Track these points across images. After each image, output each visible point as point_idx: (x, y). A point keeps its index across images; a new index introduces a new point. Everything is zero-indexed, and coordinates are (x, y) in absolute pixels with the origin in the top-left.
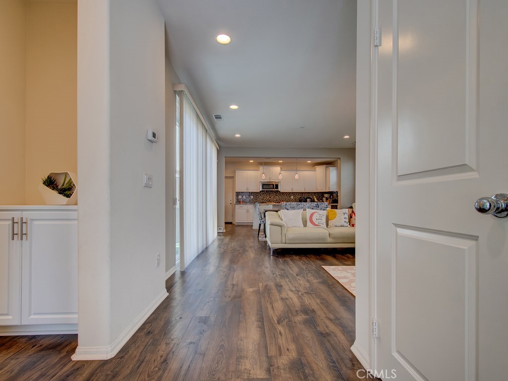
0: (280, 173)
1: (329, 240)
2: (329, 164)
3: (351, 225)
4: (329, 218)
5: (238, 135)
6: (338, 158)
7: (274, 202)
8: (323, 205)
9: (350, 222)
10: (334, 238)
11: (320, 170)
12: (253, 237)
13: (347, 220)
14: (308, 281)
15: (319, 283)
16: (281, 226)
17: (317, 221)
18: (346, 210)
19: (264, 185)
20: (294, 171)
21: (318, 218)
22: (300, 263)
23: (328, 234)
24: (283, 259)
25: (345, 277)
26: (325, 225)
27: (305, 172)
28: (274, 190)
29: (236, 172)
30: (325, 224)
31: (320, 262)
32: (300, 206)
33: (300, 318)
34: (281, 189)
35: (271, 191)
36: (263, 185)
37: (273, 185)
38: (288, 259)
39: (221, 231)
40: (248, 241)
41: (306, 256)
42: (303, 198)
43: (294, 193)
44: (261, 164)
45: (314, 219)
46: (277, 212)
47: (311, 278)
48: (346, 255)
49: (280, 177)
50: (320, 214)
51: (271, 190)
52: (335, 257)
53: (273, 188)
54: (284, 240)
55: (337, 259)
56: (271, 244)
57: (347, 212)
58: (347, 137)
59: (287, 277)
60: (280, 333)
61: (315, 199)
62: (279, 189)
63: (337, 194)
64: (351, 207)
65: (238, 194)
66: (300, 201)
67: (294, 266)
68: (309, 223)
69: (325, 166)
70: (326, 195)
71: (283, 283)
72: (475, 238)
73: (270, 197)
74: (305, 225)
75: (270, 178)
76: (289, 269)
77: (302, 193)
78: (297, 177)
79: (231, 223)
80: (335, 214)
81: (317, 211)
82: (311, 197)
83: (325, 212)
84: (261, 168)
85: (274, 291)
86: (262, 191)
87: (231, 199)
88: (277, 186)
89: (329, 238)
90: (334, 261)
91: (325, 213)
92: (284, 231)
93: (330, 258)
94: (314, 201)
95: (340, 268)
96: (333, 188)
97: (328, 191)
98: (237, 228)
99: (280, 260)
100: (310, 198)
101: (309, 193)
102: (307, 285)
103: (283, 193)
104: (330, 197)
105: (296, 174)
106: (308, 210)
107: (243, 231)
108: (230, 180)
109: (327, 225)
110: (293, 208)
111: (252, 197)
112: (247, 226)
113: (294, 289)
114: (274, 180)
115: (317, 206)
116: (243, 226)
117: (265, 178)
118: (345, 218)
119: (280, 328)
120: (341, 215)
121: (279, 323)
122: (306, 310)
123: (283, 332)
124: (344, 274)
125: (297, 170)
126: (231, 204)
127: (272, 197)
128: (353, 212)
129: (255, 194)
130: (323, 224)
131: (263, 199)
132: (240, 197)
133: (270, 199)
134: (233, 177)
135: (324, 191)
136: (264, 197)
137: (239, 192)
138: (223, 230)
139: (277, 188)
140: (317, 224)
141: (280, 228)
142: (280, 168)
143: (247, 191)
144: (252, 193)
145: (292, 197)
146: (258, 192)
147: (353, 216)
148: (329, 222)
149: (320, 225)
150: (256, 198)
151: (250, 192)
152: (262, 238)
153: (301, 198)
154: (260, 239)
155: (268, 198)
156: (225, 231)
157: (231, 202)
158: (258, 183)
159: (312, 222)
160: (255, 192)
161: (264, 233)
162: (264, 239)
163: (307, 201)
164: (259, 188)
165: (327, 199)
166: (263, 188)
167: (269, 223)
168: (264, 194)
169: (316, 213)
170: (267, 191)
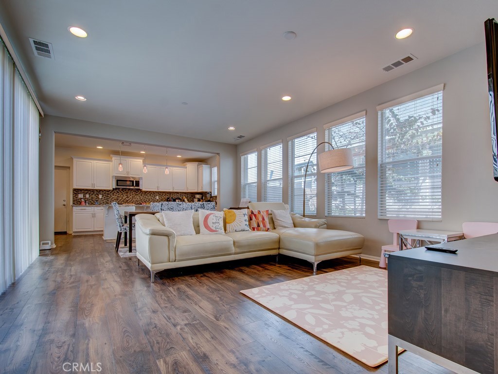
1: (233, 250)
2: (201, 161)
3: (252, 228)
4: (227, 221)
5: (80, 98)
6: (218, 154)
7: (132, 203)
9: (250, 224)
11: (191, 167)
12: (109, 252)
13: (247, 223)
16: (167, 235)
17: (214, 225)
18: (245, 211)
19: (119, 181)
20: (165, 166)
21: (214, 221)
23: (232, 242)
25: (286, 308)
26: (223, 231)
27: (174, 168)
29: (75, 160)
30: (223, 228)
35: (129, 189)
36: (117, 181)
37: (133, 181)
39: (47, 247)
40: (102, 260)
41: (205, 276)
42: (171, 197)
43: (159, 193)
44: (116, 153)
45: (210, 222)
46: (154, 214)
48: (252, 267)
49: (145, 171)
50: (216, 215)
51: (128, 187)
52: (242, 271)
53: (133, 186)
54: (172, 257)
55: (247, 274)
56: (153, 263)
57: (246, 214)
58: (232, 128)
59: (203, 327)
61: (186, 200)
62: (140, 187)
65: (77, 191)
66: (168, 200)
67: (200, 299)
68: (202, 228)
69: (197, 163)
70: (198, 196)
73: (128, 197)
74: (198, 232)
75: (128, 173)
76: (197, 308)
77: (170, 193)
78: (167, 171)
79: (65, 233)
80: (234, 215)
81: (212, 212)
82: (181, 198)
83: (222, 213)
84: (115, 159)
86: (116, 189)
87: (65, 199)
88: (138, 183)
89: (233, 248)
92: (174, 242)
94: (184, 201)
96: (206, 189)
97: (200, 191)
98: (76, 240)
99: (171, 289)
100: (179, 199)
101: (177, 193)
103: (146, 192)
104: (202, 198)
107: (89, 244)
108: (64, 172)
109: (225, 230)
111: (100, 196)
112: (92, 236)
114: (133, 175)
116: (86, 236)
118: (245, 220)
120: (241, 216)
126: (64, 205)
127: (131, 197)
128: (252, 213)
129: (104, 192)
130: (221, 229)
131: (117, 199)
132: (81, 196)
133: (127, 199)
134: (69, 168)
135: (196, 191)
136: (118, 197)
137: (78, 190)
138: (50, 245)
139: (139, 186)
140: (214, 229)
141: (166, 238)
142: (141, 161)
143: (93, 188)
144: (100, 190)
145: (157, 197)
146: (110, 190)
147: (254, 217)
148: (228, 225)
149: (218, 230)
150: (106, 198)
151: (97, 190)
152: (124, 252)
153: (168, 198)
154: (120, 254)
155: (124, 198)
156: (54, 246)
157: (65, 203)
158: (111, 178)
159: (206, 226)
160: (105, 190)
161: (126, 245)
162: (128, 254)
163: (175, 201)
164: (111, 185)
165: (199, 200)
166: (117, 185)
167: (148, 232)
168: (118, 192)
169: (212, 215)
170: (123, 189)
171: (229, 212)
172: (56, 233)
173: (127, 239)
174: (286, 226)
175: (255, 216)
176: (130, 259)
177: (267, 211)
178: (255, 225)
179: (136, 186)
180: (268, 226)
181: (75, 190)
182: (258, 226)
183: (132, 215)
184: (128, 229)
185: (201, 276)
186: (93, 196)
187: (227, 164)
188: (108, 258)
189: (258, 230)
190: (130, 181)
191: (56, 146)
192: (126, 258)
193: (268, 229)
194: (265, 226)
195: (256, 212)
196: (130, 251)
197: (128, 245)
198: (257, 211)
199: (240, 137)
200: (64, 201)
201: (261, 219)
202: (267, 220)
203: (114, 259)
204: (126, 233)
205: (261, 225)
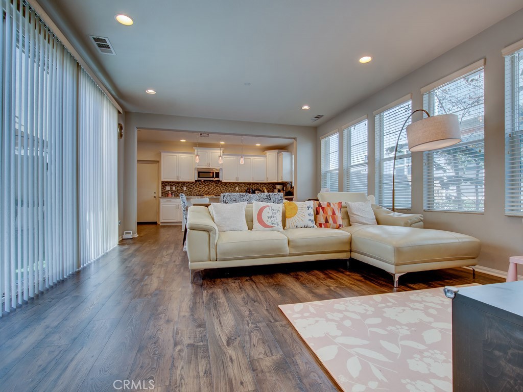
1: (288, 250)
2: (282, 148)
3: (318, 224)
4: (287, 215)
5: (151, 92)
6: (295, 139)
7: (213, 194)
8: (277, 197)
9: (316, 220)
10: (297, 247)
11: (271, 155)
12: (176, 244)
13: (313, 218)
14: (252, 365)
15: (277, 366)
16: (208, 230)
17: (270, 220)
18: (311, 203)
19: (200, 173)
20: (239, 155)
21: (270, 215)
23: (286, 242)
24: (210, 292)
26: (280, 227)
27: (253, 157)
28: (214, 179)
29: (162, 154)
30: (280, 224)
31: (274, 295)
32: (245, 198)
34: (224, 178)
35: (210, 181)
36: (199, 172)
37: (213, 173)
38: (219, 291)
39: (130, 236)
40: (164, 253)
41: (251, 280)
42: (252, 188)
43: (239, 184)
45: (264, 216)
46: (207, 206)
48: (313, 273)
49: (221, 161)
50: (273, 208)
51: (212, 179)
52: (297, 278)
53: (213, 177)
54: (213, 256)
55: (302, 283)
56: (191, 262)
57: (312, 206)
58: (306, 107)
61: (266, 190)
62: (220, 179)
63: (291, 185)
64: (317, 200)
65: (165, 184)
66: (247, 191)
68: (256, 223)
69: (277, 151)
70: (278, 187)
73: (209, 189)
74: (250, 228)
75: (209, 164)
77: (250, 184)
78: (242, 161)
79: (155, 223)
80: (296, 208)
81: (269, 204)
82: (261, 189)
83: (280, 205)
84: (197, 150)
86: (199, 181)
87: (155, 191)
88: (217, 175)
89: (287, 248)
91: (280, 207)
92: (216, 238)
93: (289, 282)
94: (264, 192)
96: (286, 179)
97: (280, 181)
98: (162, 230)
99: (204, 293)
100: (259, 190)
101: (258, 183)
103: (226, 183)
104: (283, 189)
106: (256, 203)
109: (284, 226)
110: (235, 201)
111: (185, 188)
114: (214, 167)
115: (269, 199)
117: (204, 166)
118: (309, 215)
120: (303, 210)
124: (323, 327)
125: (242, 155)
126: (155, 197)
127: (212, 189)
128: (320, 205)
129: (188, 184)
130: (278, 225)
131: (200, 191)
132: (168, 188)
133: (208, 191)
134: (158, 162)
135: (276, 181)
136: (200, 189)
137: (166, 182)
138: (132, 233)
139: (218, 177)
140: (269, 224)
142: (222, 152)
143: (178, 181)
144: (185, 182)
145: (237, 189)
146: (193, 182)
147: (321, 211)
148: (287, 220)
149: (273, 225)
150: (190, 190)
151: (181, 182)
153: (248, 189)
155: (206, 189)
156: (136, 235)
157: (155, 195)
158: (193, 170)
159: (261, 221)
160: (189, 182)
163: (255, 193)
164: (192, 177)
165: (279, 191)
166: (199, 177)
168: (200, 184)
169: (267, 208)
170: (205, 181)
171: (290, 205)
172: (139, 224)
174: (365, 222)
175: (323, 209)
177: (340, 203)
178: (322, 221)
180: (340, 222)
181: (163, 182)
182: (327, 221)
185: (247, 280)
186: (179, 188)
187: (304, 151)
189: (326, 227)
190: (211, 172)
191: (139, 141)
193: (340, 225)
194: (335, 222)
195: (324, 204)
198: (326, 203)
199: (318, 117)
200: (155, 193)
201: (330, 213)
202: (339, 215)
205: (331, 221)
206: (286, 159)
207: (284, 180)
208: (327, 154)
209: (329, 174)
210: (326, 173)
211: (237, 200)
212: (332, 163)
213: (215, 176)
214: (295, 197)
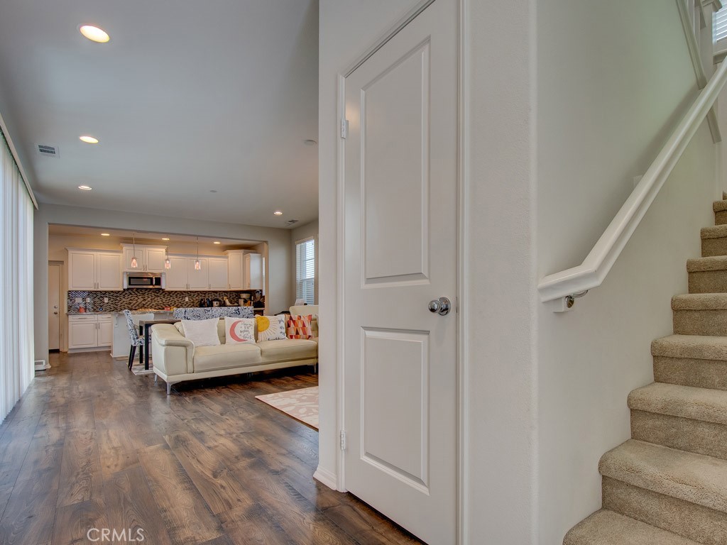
0: (168, 259)
1: (261, 359)
2: (249, 248)
3: (289, 336)
4: (259, 328)
5: (85, 187)
6: (266, 242)
7: (151, 307)
8: (246, 311)
9: (287, 332)
10: (269, 356)
11: (234, 257)
12: (120, 371)
13: (284, 331)
14: (242, 419)
15: (258, 417)
16: (185, 346)
17: (242, 334)
18: (283, 316)
19: (133, 279)
20: (194, 256)
21: (243, 329)
22: (221, 398)
23: (259, 352)
24: (192, 397)
25: (289, 405)
26: (253, 340)
27: (210, 258)
28: (151, 287)
29: (71, 252)
30: (253, 337)
31: (250, 393)
32: (210, 313)
33: (244, 463)
34: (164, 286)
35: (146, 289)
36: (130, 278)
37: (151, 279)
38: (200, 396)
39: (42, 367)
40: (112, 378)
41: (227, 387)
42: (206, 300)
43: (189, 293)
44: (128, 241)
45: (237, 331)
46: (173, 323)
47: (245, 415)
49: (168, 266)
50: (245, 323)
51: (145, 287)
52: (269, 382)
53: (152, 284)
54: (190, 368)
55: (273, 385)
56: (168, 375)
57: (283, 319)
58: (278, 213)
59: (208, 419)
60: (222, 486)
61: (227, 301)
63: (261, 294)
64: (288, 312)
65: (71, 295)
66: (201, 305)
67: (214, 404)
68: (229, 338)
69: (243, 251)
70: (244, 296)
71: (203, 427)
72: (427, 333)
73: (145, 300)
74: (223, 342)
75: (145, 267)
76: (208, 410)
77: (205, 293)
78: (197, 266)
79: (58, 351)
80: (267, 322)
81: (241, 319)
82: (220, 299)
84: (127, 249)
85: (194, 441)
86: (128, 289)
87: (57, 305)
88: (158, 281)
89: (261, 358)
90: (270, 387)
91: (252, 321)
92: (191, 353)
93: (262, 385)
94: (225, 305)
95: (281, 394)
96: (254, 286)
97: (246, 289)
98: (71, 360)
99: (187, 398)
100: (217, 300)
101: (216, 292)
102: (241, 423)
103: (170, 292)
104: (250, 299)
105: (197, 261)
106: (227, 319)
107: (92, 362)
108: (56, 268)
109: (256, 339)
110: (199, 317)
111: (106, 300)
112: (96, 353)
113: (223, 432)
114: (152, 270)
115: (238, 313)
116: (86, 354)
117: (135, 267)
118: (281, 328)
119: (219, 481)
120: (275, 323)
121: (215, 476)
122: (248, 453)
123: (224, 484)
124: (287, 401)
125: (198, 256)
126: (56, 313)
127: (149, 299)
128: (291, 318)
129: (112, 294)
130: (251, 338)
131: (130, 303)
132: (79, 300)
133: (144, 302)
134: (62, 262)
135: (241, 289)
136: (131, 300)
137: (75, 292)
138: (45, 364)
139: (160, 284)
140: (242, 338)
141: (183, 349)
142: (164, 250)
143: (96, 290)
144: (106, 292)
145: (187, 299)
146: (119, 292)
147: (292, 324)
148: (260, 334)
149: (247, 339)
150: (114, 302)
151: (101, 292)
152: (138, 370)
153: (202, 300)
154: (134, 372)
155: (139, 301)
156: (49, 367)
157: (57, 310)
158: (121, 274)
159: (233, 335)
160: (112, 292)
161: (141, 362)
162: (144, 372)
163: (213, 306)
164: (120, 284)
165: (245, 301)
166: (130, 284)
167: (164, 343)
168: (131, 294)
169: (240, 323)
170: (137, 289)
171: (262, 319)
173: (142, 355)
175: (294, 322)
176: (146, 376)
177: (310, 316)
178: (293, 333)
179: (156, 284)
180: (309, 333)
181: (69, 292)
182: (297, 333)
183: (148, 325)
184: (144, 342)
186: (96, 300)
187: (277, 257)
188: (121, 377)
189: (296, 338)
190: (148, 278)
192: (141, 376)
193: (310, 336)
194: (305, 333)
195: (295, 317)
196: (147, 368)
197: (144, 362)
198: (297, 316)
199: (293, 221)
200: (55, 307)
201: (300, 325)
202: (309, 327)
203: (127, 377)
204: (141, 347)
205: (301, 332)
206: (255, 263)
207: (252, 288)
208: (304, 261)
209: (305, 283)
210: (302, 281)
211: (201, 316)
212: (308, 270)
213: (154, 283)
214: (266, 310)
